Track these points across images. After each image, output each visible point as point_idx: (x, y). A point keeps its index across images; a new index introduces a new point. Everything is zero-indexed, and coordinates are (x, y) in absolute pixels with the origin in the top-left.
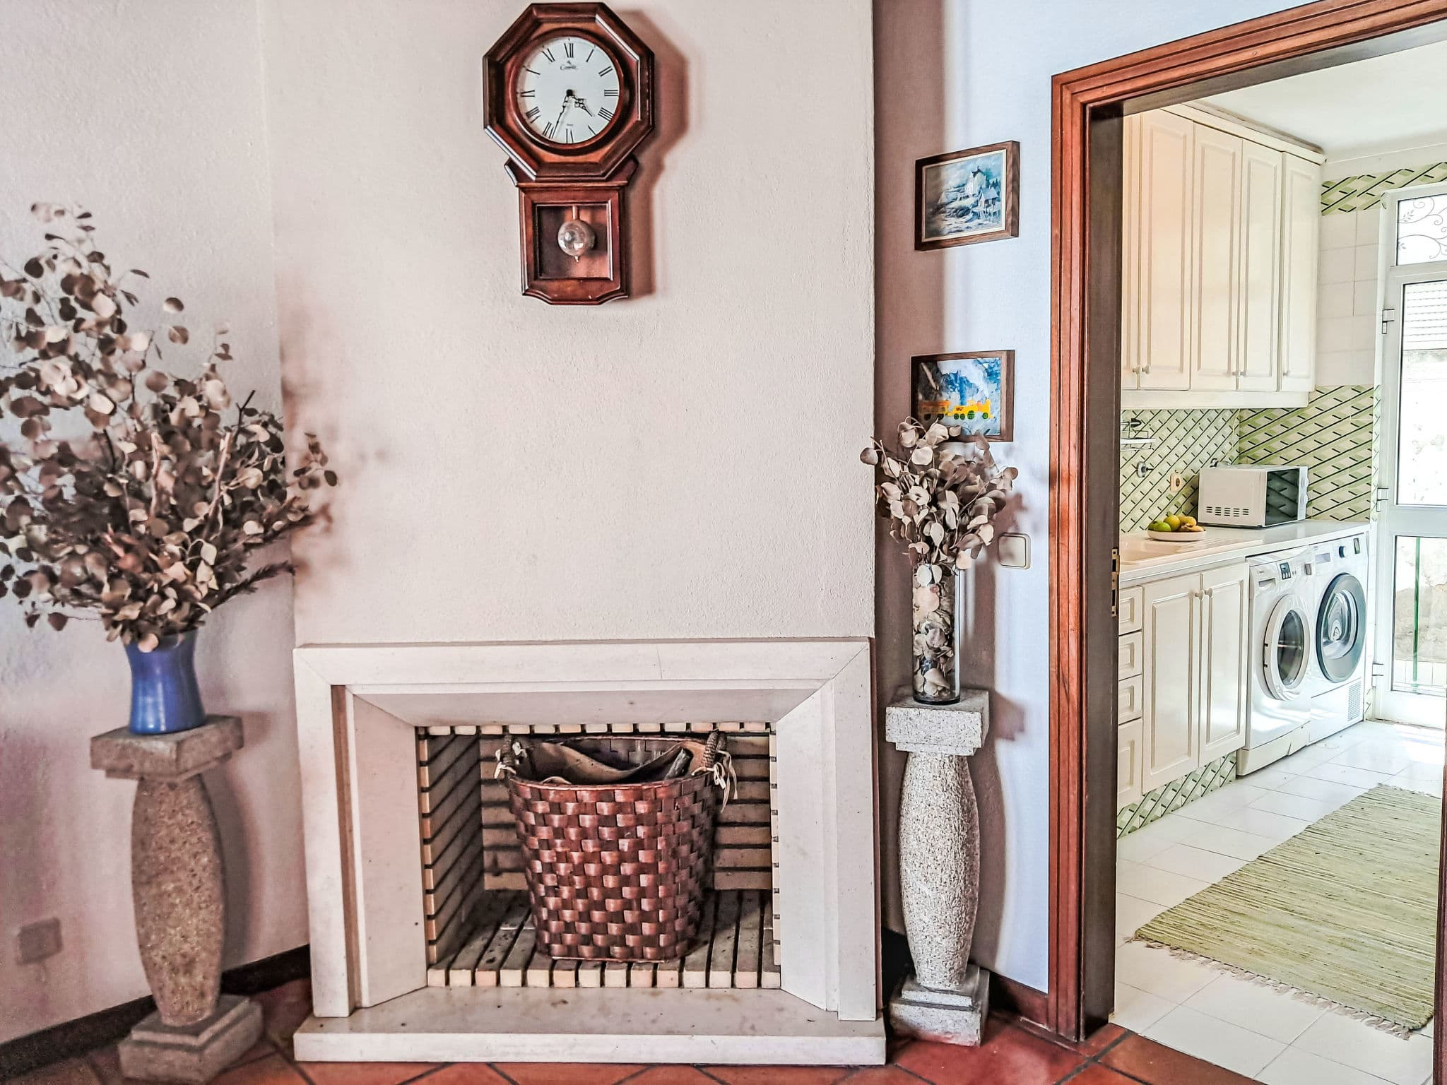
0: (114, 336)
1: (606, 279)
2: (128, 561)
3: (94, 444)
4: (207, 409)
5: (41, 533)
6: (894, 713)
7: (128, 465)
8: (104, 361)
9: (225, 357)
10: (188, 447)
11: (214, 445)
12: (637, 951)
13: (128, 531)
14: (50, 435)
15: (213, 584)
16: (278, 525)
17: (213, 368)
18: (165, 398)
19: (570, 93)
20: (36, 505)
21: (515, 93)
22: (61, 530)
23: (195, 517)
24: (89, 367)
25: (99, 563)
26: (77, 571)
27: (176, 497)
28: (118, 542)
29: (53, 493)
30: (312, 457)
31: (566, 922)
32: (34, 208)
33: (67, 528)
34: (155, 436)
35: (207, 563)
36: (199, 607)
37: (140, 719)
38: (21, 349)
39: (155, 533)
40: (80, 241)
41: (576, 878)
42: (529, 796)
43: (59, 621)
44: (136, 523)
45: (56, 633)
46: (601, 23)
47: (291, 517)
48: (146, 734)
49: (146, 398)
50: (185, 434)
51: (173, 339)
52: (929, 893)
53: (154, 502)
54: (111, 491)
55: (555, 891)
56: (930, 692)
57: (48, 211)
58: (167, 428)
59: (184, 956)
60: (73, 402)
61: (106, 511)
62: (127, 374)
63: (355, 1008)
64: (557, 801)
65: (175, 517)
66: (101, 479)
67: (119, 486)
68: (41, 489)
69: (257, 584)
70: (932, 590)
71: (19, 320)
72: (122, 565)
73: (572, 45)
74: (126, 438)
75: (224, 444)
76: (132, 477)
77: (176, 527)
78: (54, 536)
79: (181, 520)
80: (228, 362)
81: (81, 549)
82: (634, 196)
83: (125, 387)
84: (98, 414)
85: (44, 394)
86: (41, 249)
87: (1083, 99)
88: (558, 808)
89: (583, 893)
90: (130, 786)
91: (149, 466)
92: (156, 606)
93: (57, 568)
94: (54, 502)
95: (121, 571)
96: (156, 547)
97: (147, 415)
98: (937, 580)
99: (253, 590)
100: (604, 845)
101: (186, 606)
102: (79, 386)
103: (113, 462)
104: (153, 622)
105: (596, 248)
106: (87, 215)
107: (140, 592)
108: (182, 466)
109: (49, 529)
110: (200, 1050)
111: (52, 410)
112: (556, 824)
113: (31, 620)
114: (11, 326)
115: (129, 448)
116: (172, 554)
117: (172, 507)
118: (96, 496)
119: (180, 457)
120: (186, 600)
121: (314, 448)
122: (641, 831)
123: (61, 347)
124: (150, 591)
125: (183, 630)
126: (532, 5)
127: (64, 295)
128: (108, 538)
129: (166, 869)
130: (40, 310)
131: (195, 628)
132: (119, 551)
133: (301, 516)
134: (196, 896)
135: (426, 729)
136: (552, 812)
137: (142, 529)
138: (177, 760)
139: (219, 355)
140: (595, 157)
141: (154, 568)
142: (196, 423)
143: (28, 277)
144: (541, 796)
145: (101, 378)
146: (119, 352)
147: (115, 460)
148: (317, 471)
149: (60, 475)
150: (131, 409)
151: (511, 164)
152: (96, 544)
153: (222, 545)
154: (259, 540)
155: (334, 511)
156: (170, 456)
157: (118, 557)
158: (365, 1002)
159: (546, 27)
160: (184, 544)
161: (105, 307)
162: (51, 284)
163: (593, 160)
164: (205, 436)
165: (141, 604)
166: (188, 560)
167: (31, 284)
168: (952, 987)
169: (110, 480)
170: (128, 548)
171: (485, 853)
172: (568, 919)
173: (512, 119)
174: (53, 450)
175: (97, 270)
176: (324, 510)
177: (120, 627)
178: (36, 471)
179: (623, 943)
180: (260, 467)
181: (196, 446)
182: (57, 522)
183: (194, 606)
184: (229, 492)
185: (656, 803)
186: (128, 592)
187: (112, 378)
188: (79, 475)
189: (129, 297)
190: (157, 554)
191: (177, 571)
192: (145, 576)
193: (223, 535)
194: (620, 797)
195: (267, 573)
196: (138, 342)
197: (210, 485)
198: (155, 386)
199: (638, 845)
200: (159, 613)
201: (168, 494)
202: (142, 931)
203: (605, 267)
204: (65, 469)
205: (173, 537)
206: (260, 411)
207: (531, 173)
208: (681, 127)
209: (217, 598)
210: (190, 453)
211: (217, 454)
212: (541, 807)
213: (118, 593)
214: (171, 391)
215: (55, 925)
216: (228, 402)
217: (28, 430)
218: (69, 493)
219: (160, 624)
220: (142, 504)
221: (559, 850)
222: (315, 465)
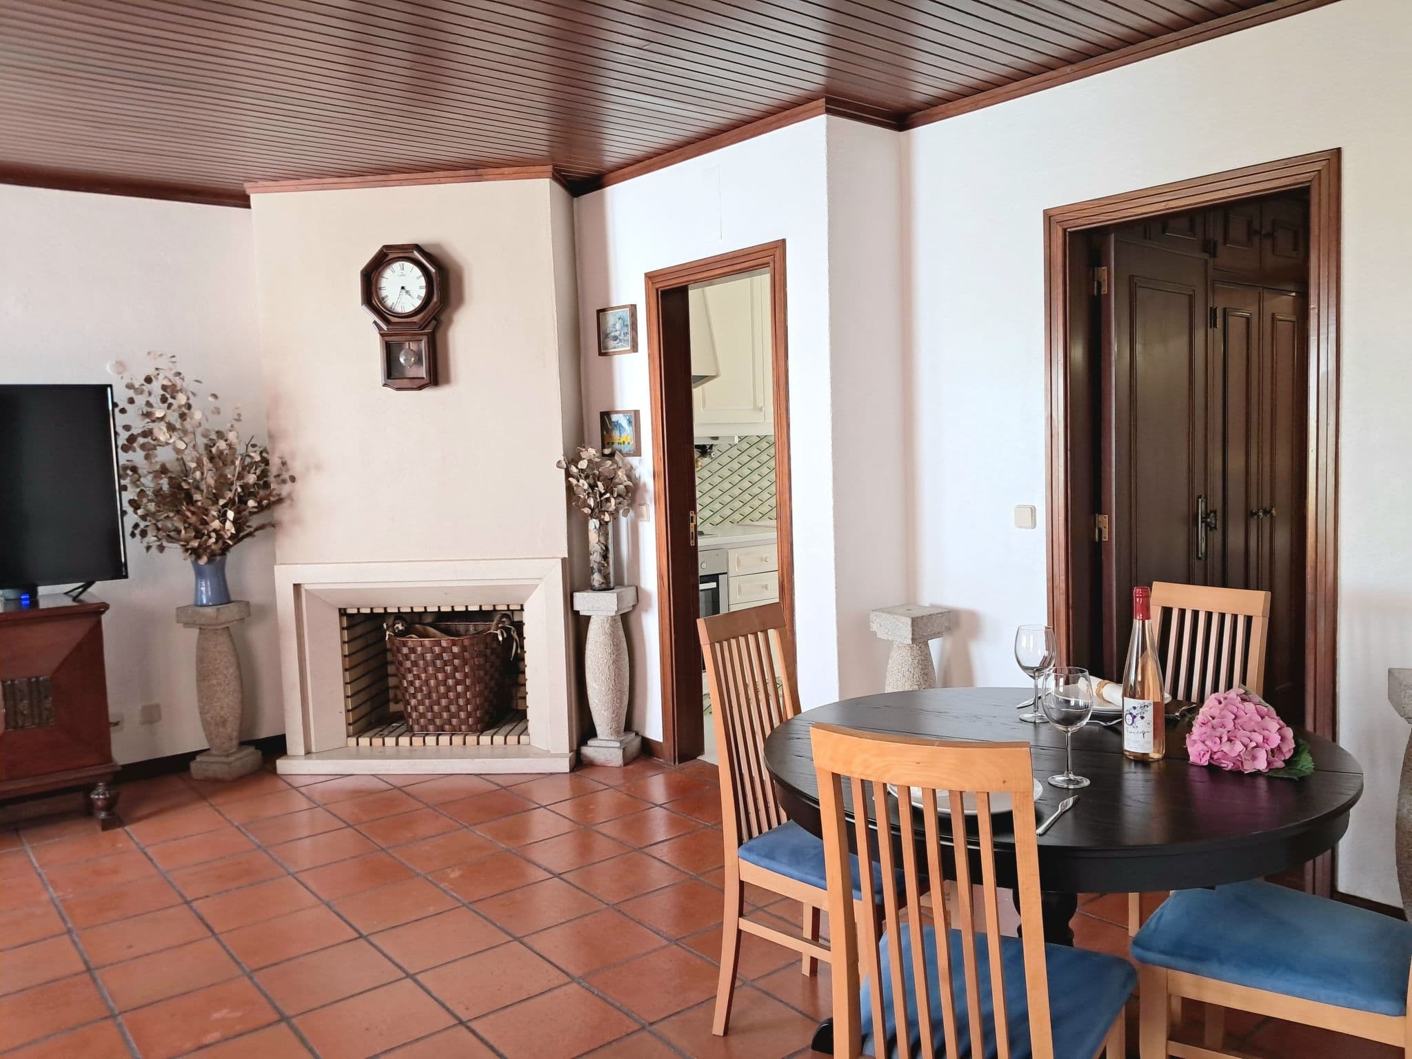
0: (186, 411)
1: (423, 378)
2: (193, 519)
3: (176, 463)
4: (230, 446)
5: (152, 507)
6: (577, 596)
7: (193, 473)
8: (182, 424)
9: (238, 420)
10: (221, 464)
11: (233, 463)
12: (457, 728)
13: (193, 505)
14: (157, 459)
15: (233, 531)
16: (265, 502)
17: (232, 426)
18: (211, 440)
19: (403, 288)
20: (149, 493)
21: (376, 288)
22: (161, 505)
23: (224, 498)
24: (174, 426)
25: (180, 520)
26: (169, 525)
27: (216, 488)
28: (189, 510)
29: (158, 487)
30: (283, 468)
31: (420, 713)
32: (149, 353)
33: (164, 504)
34: (205, 460)
35: (230, 520)
36: (227, 542)
37: (199, 599)
38: (143, 420)
39: (206, 506)
40: (171, 369)
41: (424, 688)
42: (398, 645)
43: (161, 548)
44: (197, 501)
45: (160, 554)
46: (417, 255)
47: (272, 499)
48: (202, 606)
49: (201, 441)
50: (220, 458)
51: (213, 413)
52: (597, 687)
53: (205, 491)
54: (185, 486)
55: (414, 696)
56: (596, 584)
57: (155, 355)
58: (211, 455)
59: (221, 717)
60: (167, 444)
61: (183, 495)
62: (192, 430)
63: (308, 752)
64: (412, 647)
65: (215, 499)
66: (180, 480)
67: (189, 483)
68: (152, 485)
69: (256, 533)
70: (595, 532)
71: (143, 406)
72: (190, 521)
73: (403, 265)
74: (192, 461)
75: (237, 463)
76: (195, 480)
77: (216, 502)
78: (158, 509)
79: (218, 500)
80: (240, 423)
81: (171, 514)
82: (439, 336)
83: (191, 436)
84: (179, 449)
85: (154, 440)
86: (150, 371)
87: (658, 286)
88: (413, 650)
89: (429, 696)
90: (195, 632)
91: (202, 474)
92: (206, 541)
93: (160, 525)
94: (158, 492)
95: (190, 524)
96: (206, 513)
97: (202, 449)
98: (598, 527)
99: (254, 536)
100: (438, 670)
101: (220, 542)
102: (171, 437)
103: (186, 472)
104: (205, 550)
105: (419, 361)
106: (173, 357)
107: (199, 535)
108: (219, 472)
109: (156, 505)
110: (229, 764)
111: (158, 447)
112: (413, 659)
113: (148, 548)
114: (139, 409)
115: (193, 465)
116: (214, 516)
117: (214, 494)
118: (178, 489)
119: (217, 469)
120: (221, 539)
121: (284, 464)
122: (456, 662)
123: (162, 419)
124: (203, 534)
125: (220, 555)
126: (384, 246)
127: (163, 393)
128: (184, 508)
129: (212, 673)
130: (152, 400)
131: (225, 554)
132: (189, 514)
133: (277, 498)
134: (226, 687)
135: (345, 609)
136: (410, 653)
137: (199, 504)
138: (217, 617)
139: (235, 419)
140: (416, 319)
141: (205, 523)
142: (225, 452)
143: (145, 384)
144: (405, 644)
145: (180, 432)
146: (188, 420)
147: (186, 471)
148: (286, 476)
149: (162, 479)
150: (194, 446)
151: (375, 322)
152: (178, 512)
153: (238, 512)
154: (255, 510)
155: (294, 496)
156: (213, 469)
157: (188, 517)
158: (314, 749)
159: (391, 256)
160: (219, 511)
161: (182, 398)
162: (156, 387)
163: (415, 321)
164: (229, 459)
165: (199, 540)
166: (221, 519)
167: (147, 387)
168: (613, 738)
169: (185, 480)
170: (193, 513)
171: (390, 690)
172: (421, 711)
173: (375, 301)
174: (158, 467)
175: (177, 380)
176: (290, 496)
177: (189, 552)
178: (150, 477)
179: (450, 723)
180: (255, 473)
181: (225, 464)
182: (160, 502)
183: (225, 543)
184: (241, 486)
185: (464, 649)
186: (193, 534)
187: (185, 432)
188: (170, 478)
189: (193, 394)
190: (206, 515)
191: (216, 524)
192: (201, 527)
193: (238, 507)
194: (444, 644)
195: (261, 527)
196: (197, 415)
197: (232, 484)
198: (205, 436)
199: (456, 669)
200: (208, 544)
201: (212, 487)
202: (201, 705)
203: (422, 372)
204: (163, 476)
205: (214, 508)
206: (259, 445)
207: (385, 327)
208: (460, 300)
209: (236, 538)
210: (222, 467)
211: (235, 468)
212: (405, 650)
213: (189, 535)
214: (214, 436)
215: (157, 707)
216: (240, 442)
217: (147, 457)
218: (166, 487)
219: (209, 551)
220: (199, 492)
221: (415, 673)
222: (284, 473)
